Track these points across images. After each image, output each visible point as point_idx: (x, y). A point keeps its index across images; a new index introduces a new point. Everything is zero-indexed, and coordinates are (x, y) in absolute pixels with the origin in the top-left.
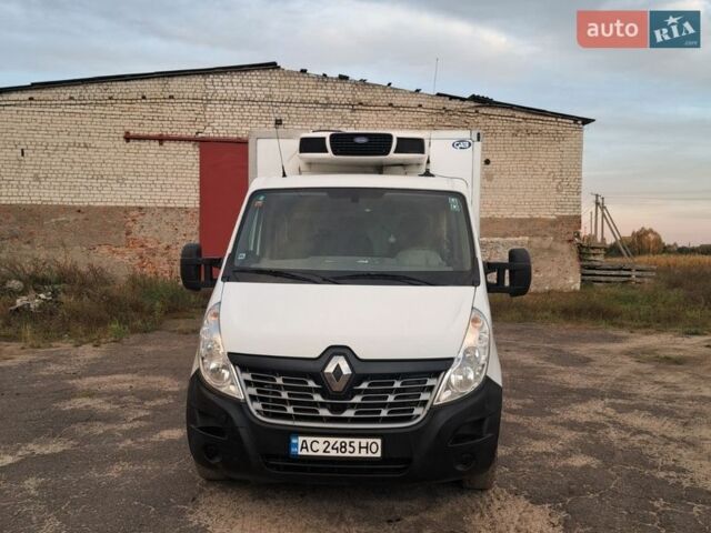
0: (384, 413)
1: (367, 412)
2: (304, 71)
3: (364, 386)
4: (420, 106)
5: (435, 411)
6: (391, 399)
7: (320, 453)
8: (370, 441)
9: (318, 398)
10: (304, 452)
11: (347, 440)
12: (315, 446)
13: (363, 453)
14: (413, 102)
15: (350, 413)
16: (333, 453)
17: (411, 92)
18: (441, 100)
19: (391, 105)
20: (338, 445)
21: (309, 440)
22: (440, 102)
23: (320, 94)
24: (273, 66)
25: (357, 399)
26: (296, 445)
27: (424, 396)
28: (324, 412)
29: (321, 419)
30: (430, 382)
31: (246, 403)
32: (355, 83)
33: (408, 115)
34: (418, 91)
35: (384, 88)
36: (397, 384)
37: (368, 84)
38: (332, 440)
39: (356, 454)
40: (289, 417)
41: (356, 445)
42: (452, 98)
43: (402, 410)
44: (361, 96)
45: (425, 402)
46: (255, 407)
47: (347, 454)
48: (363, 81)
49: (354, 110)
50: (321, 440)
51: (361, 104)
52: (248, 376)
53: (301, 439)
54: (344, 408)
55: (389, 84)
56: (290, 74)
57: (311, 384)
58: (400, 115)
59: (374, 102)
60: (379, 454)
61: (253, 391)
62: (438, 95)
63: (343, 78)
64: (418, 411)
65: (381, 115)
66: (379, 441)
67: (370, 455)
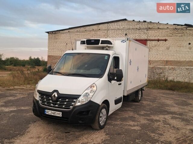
0: (64, 106)
1: (60, 106)
2: (134, 20)
3: (60, 100)
4: (168, 28)
5: (74, 107)
6: (65, 103)
7: (50, 114)
8: (60, 112)
9: (51, 101)
10: (47, 113)
11: (55, 112)
12: (49, 112)
13: (58, 115)
14: (166, 27)
15: (57, 106)
16: (52, 114)
17: (165, 24)
18: (175, 26)
19: (159, 28)
20: (53, 113)
21: (48, 111)
22: (175, 27)
23: (138, 26)
24: (125, 20)
25: (58, 103)
26: (46, 112)
27: (73, 104)
28: (52, 105)
29: (51, 106)
30: (75, 100)
31: (39, 101)
32: (148, 23)
33: (164, 31)
34: (167, 24)
35: (157, 23)
36: (67, 100)
37: (152, 23)
38: (52, 111)
39: (57, 115)
40: (46, 105)
41: (57, 113)
42: (178, 25)
43: (67, 107)
44: (150, 26)
45: (73, 105)
46: (40, 102)
47: (55, 115)
48: (151, 22)
49: (147, 30)
50: (50, 111)
51: (149, 28)
52: (40, 95)
53: (47, 110)
54: (56, 104)
55: (159, 22)
56: (130, 21)
57: (50, 98)
58: (161, 31)
59: (153, 28)
60: (61, 116)
61: (40, 98)
62: (174, 24)
63: (145, 21)
64: (71, 107)
65: (156, 31)
66: (61, 113)
67: (59, 116)
